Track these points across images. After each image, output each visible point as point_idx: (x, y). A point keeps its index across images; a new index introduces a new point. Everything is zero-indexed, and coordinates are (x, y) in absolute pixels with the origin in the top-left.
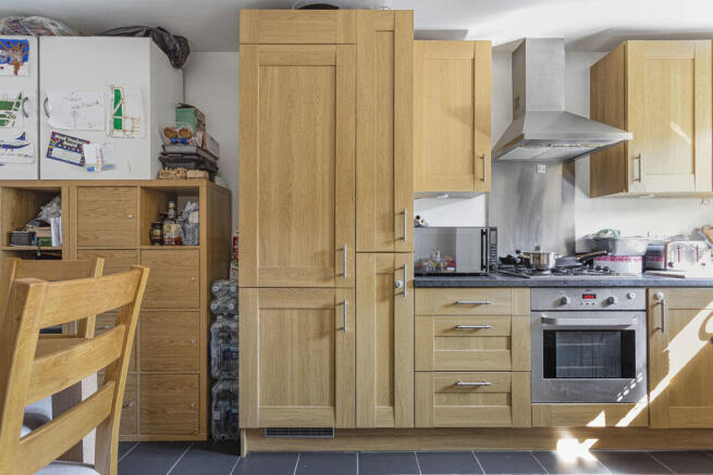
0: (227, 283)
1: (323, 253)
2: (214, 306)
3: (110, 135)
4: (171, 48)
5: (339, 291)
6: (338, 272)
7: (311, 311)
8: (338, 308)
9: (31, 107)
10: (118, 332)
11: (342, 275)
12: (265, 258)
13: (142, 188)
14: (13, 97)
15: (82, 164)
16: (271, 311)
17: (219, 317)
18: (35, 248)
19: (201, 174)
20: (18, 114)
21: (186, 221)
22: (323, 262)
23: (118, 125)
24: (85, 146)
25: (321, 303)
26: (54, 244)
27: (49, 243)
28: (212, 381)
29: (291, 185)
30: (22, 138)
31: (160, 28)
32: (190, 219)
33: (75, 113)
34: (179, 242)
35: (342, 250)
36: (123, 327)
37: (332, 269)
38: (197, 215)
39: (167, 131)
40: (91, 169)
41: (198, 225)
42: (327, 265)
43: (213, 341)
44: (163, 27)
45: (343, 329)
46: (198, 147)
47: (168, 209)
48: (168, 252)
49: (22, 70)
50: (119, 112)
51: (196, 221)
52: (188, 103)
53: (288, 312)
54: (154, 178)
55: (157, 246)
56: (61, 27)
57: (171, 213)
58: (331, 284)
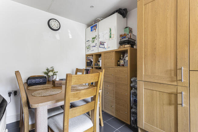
0: (135, 78)
1: (171, 70)
2: (132, 85)
3: (109, 40)
4: (123, 13)
5: (179, 88)
6: (178, 78)
7: (165, 93)
8: (178, 95)
9: (97, 38)
10: (94, 89)
11: (181, 80)
12: (146, 71)
13: (115, 52)
14: (95, 36)
15: (104, 48)
16: (148, 90)
17: (133, 89)
18: (98, 67)
19: (128, 46)
20: (95, 39)
21: (125, 59)
22: (171, 74)
23: (110, 37)
24: (105, 43)
25: (170, 91)
26: (100, 66)
27: (99, 66)
28: (131, 108)
29: (156, 44)
30: (96, 44)
31: (120, 9)
32: (126, 59)
33: (103, 36)
34: (123, 66)
35: (181, 69)
36: (96, 87)
37: (175, 77)
38: (127, 58)
39: (121, 36)
40: (106, 49)
41: (127, 61)
42: (173, 75)
43: (131, 96)
44: (120, 8)
45: (182, 104)
46: (129, 38)
47: (121, 56)
48: (121, 68)
49: (96, 30)
50: (111, 34)
51: (127, 59)
52: (128, 26)
53: (155, 92)
54: (118, 49)
55: (119, 67)
56: (101, 19)
57: (122, 57)
58: (175, 83)
